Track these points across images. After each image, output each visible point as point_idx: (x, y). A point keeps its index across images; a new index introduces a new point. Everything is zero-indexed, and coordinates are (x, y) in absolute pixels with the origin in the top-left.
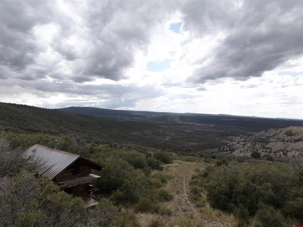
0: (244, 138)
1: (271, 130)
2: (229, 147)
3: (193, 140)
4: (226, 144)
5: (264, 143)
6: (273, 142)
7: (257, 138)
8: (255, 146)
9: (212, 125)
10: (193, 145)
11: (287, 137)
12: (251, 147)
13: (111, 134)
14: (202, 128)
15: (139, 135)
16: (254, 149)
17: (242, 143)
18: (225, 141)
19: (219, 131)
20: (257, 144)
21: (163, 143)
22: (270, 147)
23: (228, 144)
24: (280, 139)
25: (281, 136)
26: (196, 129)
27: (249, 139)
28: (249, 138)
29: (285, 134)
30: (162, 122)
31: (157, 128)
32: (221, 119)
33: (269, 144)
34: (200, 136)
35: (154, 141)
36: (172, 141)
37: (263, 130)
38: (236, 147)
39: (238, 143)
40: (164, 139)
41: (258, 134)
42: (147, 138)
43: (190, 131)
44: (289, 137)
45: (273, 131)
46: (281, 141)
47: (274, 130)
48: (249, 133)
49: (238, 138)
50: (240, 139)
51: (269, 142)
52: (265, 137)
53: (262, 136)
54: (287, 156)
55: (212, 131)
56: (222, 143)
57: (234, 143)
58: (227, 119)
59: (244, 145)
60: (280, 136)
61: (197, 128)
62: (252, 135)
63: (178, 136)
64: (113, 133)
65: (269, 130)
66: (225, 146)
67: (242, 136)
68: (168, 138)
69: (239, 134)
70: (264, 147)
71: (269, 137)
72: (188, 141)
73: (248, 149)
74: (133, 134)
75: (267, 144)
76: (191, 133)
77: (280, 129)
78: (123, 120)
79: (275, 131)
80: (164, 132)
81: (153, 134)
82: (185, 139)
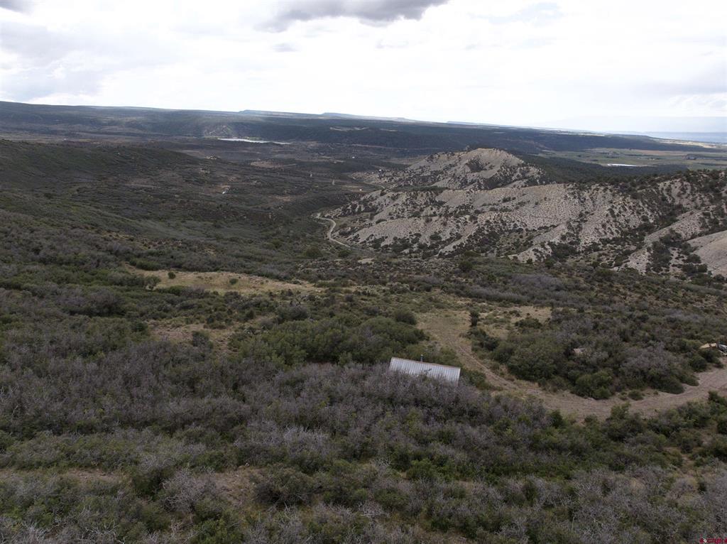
0: (387, 177)
1: (439, 156)
2: (365, 202)
5: (433, 192)
6: (450, 189)
11: (472, 174)
12: (408, 202)
16: (415, 208)
17: (390, 194)
19: (332, 160)
21: (221, 205)
22: (444, 201)
26: (276, 156)
27: (398, 178)
29: (466, 166)
34: (296, 178)
36: (236, 196)
37: (424, 155)
38: (379, 204)
40: (216, 192)
41: (415, 166)
42: (177, 193)
44: (475, 174)
45: (443, 160)
47: (446, 155)
51: (441, 190)
52: (429, 174)
53: (423, 172)
54: (477, 222)
57: (374, 194)
58: (348, 127)
59: (394, 198)
60: (459, 172)
62: (402, 168)
64: (85, 187)
66: (356, 202)
67: (383, 172)
68: (224, 189)
69: (376, 167)
70: (433, 202)
72: (273, 194)
74: (133, 184)
75: (437, 195)
77: (458, 154)
79: (449, 158)
80: (212, 172)
81: (186, 181)
82: (264, 189)
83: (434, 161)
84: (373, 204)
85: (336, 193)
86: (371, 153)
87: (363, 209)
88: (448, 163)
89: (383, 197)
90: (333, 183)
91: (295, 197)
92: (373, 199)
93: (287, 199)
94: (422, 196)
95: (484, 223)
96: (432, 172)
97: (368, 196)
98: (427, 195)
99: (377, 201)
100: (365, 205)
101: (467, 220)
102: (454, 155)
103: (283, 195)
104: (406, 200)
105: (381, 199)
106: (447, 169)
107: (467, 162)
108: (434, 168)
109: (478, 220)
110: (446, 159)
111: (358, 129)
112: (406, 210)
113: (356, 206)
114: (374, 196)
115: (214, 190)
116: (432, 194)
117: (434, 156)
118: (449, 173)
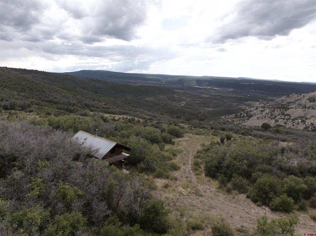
0: (263, 103)
1: (293, 95)
2: (247, 113)
3: (210, 105)
4: (243, 110)
5: (284, 110)
6: (293, 108)
7: (277, 104)
8: (273, 113)
9: (231, 90)
10: (210, 111)
11: (310, 103)
12: (270, 113)
13: (125, 100)
14: (220, 93)
15: (154, 101)
16: (272, 115)
17: (260, 109)
18: (243, 107)
19: (238, 96)
20: (276, 110)
21: (179, 109)
22: (289, 114)
23: (246, 109)
24: (301, 105)
25: (304, 101)
26: (213, 94)
27: (269, 105)
28: (269, 103)
29: (307, 100)
30: (178, 86)
31: (172, 93)
32: (240, 83)
33: (289, 110)
34: (217, 101)
35: (169, 107)
36: (187, 106)
37: (284, 95)
38: (254, 114)
39: (256, 109)
40: (180, 104)
41: (278, 100)
42: (162, 103)
43: (207, 96)
44: (311, 103)
45: (294, 97)
46: (303, 107)
47: (296, 95)
48: (270, 98)
49: (257, 104)
50: (260, 104)
51: (288, 109)
52: (286, 103)
53: (283, 102)
54: (305, 123)
55: (230, 96)
56: (240, 109)
57: (252, 109)
58: (247, 82)
59: (262, 111)
60: (302, 102)
61: (215, 92)
62: (272, 100)
63: (194, 101)
64: (127, 99)
65: (291, 95)
66: (242, 112)
67: (262, 102)
68: (183, 104)
69: (259, 100)
70: (283, 114)
71: (289, 103)
72: (205, 107)
73: (266, 115)
74: (147, 99)
75: (286, 111)
76: (208, 98)
77: (303, 94)
78: (136, 84)
79: (298, 96)
80: (180, 97)
81: (169, 100)
82: (201, 105)
83: (290, 97)
84: (251, 113)
85: (235, 108)
86: (259, 94)
87: (245, 115)
88: (297, 99)
89: (256, 110)
90: (235, 104)
91: (214, 109)
92: (251, 111)
93: (211, 109)
94: (277, 111)
95: (309, 124)
96: (287, 102)
97: (249, 110)
98: (280, 110)
99: (253, 112)
100: (247, 114)
101: (299, 122)
102: (301, 95)
103: (209, 107)
104: (269, 113)
105: (255, 111)
106: (296, 101)
107: (308, 98)
108: (288, 100)
109: (306, 123)
110: (296, 97)
111: (253, 84)
112: (267, 116)
113: (242, 114)
114: (252, 110)
115: (179, 104)
116: (283, 110)
117: (290, 95)
118: (297, 103)
